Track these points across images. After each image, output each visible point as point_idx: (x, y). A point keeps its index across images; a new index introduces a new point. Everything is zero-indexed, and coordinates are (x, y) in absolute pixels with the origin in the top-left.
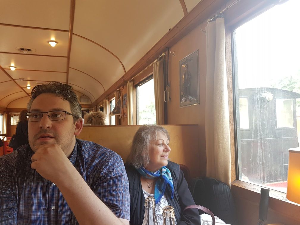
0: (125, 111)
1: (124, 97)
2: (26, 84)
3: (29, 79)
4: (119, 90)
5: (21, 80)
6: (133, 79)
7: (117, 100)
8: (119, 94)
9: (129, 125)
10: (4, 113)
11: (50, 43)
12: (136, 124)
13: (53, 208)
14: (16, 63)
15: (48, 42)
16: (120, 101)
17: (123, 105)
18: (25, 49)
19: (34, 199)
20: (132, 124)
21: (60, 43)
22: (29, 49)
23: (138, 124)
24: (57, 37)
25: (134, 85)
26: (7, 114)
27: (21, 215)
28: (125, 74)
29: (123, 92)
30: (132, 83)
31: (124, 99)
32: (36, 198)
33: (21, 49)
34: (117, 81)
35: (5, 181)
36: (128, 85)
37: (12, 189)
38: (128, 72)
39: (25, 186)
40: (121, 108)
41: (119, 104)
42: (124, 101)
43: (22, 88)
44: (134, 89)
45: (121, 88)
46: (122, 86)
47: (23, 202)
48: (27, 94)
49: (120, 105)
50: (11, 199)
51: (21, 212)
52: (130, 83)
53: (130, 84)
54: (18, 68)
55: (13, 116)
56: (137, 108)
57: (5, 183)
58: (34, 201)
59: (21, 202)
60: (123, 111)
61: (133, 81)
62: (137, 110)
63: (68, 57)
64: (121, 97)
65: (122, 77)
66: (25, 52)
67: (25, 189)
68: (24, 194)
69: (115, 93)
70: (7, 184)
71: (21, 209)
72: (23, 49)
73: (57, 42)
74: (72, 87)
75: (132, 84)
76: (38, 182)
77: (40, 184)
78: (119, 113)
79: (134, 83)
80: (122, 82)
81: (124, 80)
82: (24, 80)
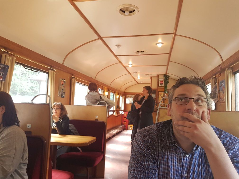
0: (222, 96)
1: (220, 83)
2: (137, 76)
3: (139, 72)
4: (215, 77)
5: (135, 73)
6: (232, 67)
7: (213, 87)
8: (215, 81)
9: (227, 110)
10: (123, 95)
11: (158, 45)
12: (234, 110)
13: (186, 175)
14: (133, 62)
15: (157, 44)
16: (217, 87)
17: (219, 91)
18: (140, 52)
19: (171, 165)
20: (230, 110)
21: (165, 43)
22: (142, 51)
23: (237, 111)
24: (163, 40)
25: (233, 72)
26: (124, 96)
27: (161, 176)
28: (222, 63)
29: (220, 79)
30: (231, 70)
31: (220, 85)
32: (172, 165)
33: (137, 52)
34: (213, 69)
35: (150, 147)
36: (227, 73)
37: (154, 154)
38: (226, 61)
39: (164, 154)
40: (217, 93)
41: (215, 89)
42: (220, 87)
43: (134, 78)
44: (232, 76)
45: (217, 75)
46: (219, 74)
47: (162, 166)
48: (137, 82)
49: (216, 91)
50: (154, 162)
51: (161, 173)
52: (228, 70)
53: (228, 72)
54: (134, 65)
55: (128, 98)
56: (236, 93)
57: (150, 149)
58: (171, 168)
59: (161, 166)
60: (220, 96)
61: (232, 68)
62: (236, 95)
63: (170, 54)
64: (217, 83)
65: (219, 66)
66: (140, 54)
67: (164, 156)
68: (163, 160)
69: (211, 80)
70: (151, 150)
71: (161, 171)
72: (139, 52)
73: (163, 43)
74: (169, 76)
75: (231, 72)
76: (173, 153)
77: (174, 155)
78: (216, 98)
79: (232, 71)
80: (219, 70)
81: (221, 68)
82: (136, 73)
